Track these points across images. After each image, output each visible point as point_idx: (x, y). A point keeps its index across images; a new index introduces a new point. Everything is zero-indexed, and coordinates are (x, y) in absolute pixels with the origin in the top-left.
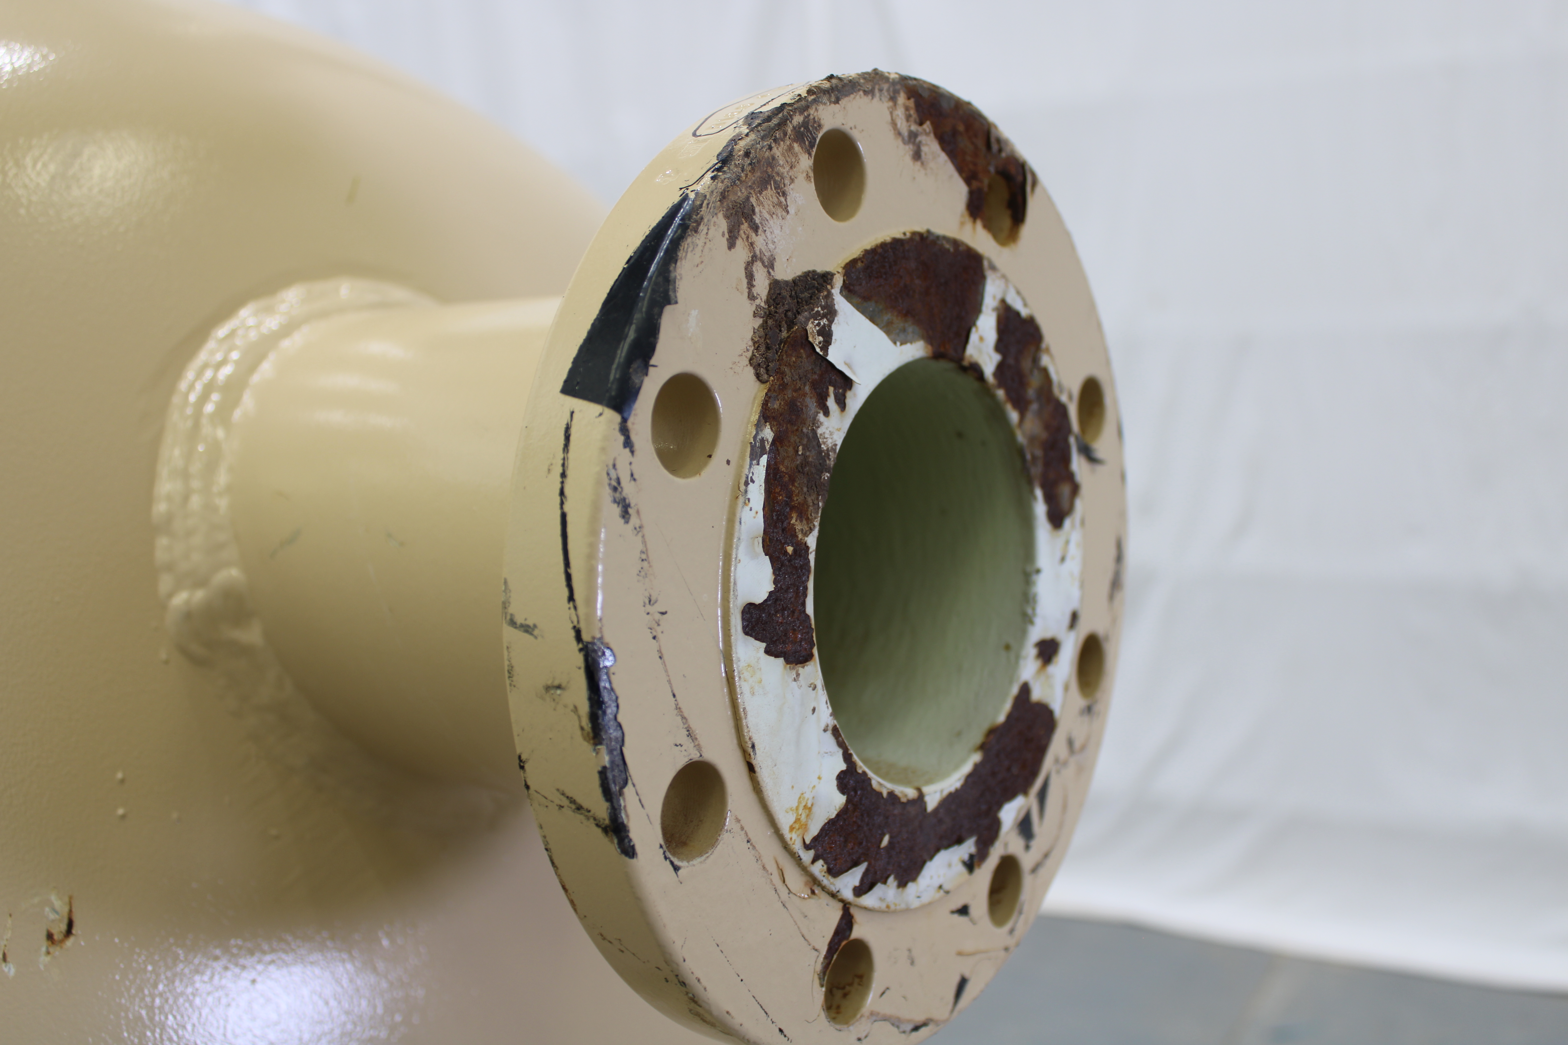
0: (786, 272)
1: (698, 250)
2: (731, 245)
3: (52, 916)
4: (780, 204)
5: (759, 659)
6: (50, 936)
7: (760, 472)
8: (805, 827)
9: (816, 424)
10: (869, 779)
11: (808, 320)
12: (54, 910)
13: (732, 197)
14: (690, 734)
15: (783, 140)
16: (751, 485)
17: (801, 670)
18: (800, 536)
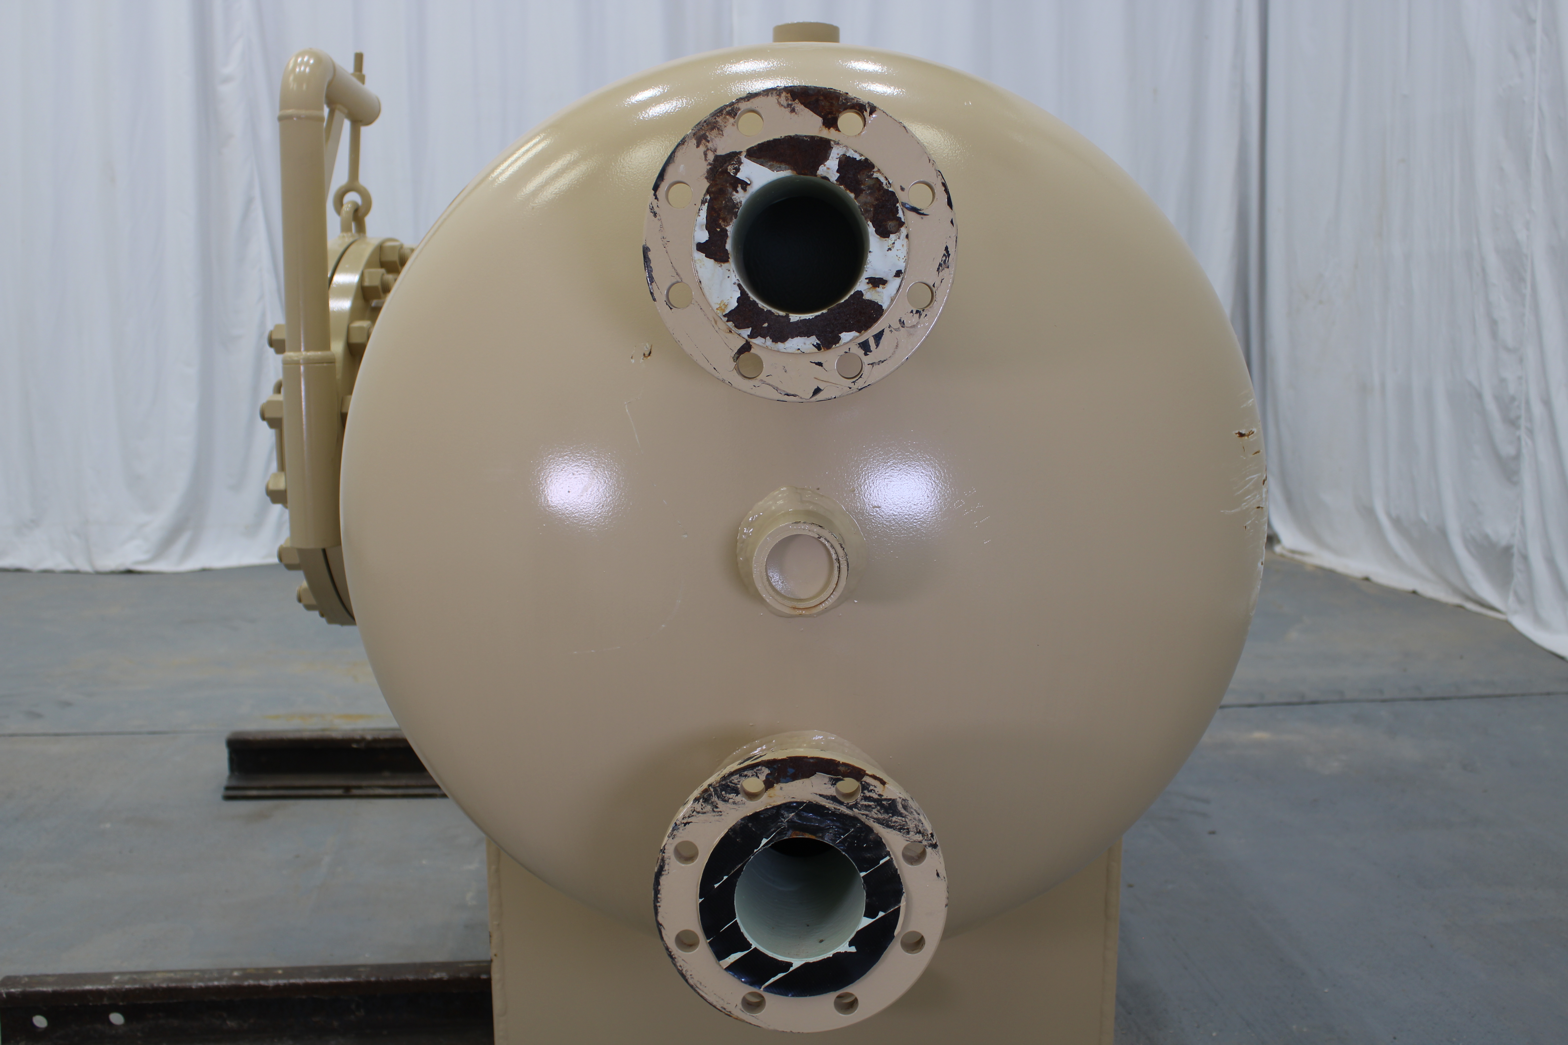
0: (721, 152)
1: (684, 149)
2: (698, 146)
3: (646, 349)
4: (720, 134)
5: (703, 258)
6: (644, 355)
7: (705, 207)
8: (724, 311)
9: (732, 194)
10: (758, 304)
11: (728, 166)
12: (647, 347)
13: (698, 134)
14: (677, 274)
15: (722, 116)
16: (701, 211)
17: (723, 264)
18: (723, 226)
